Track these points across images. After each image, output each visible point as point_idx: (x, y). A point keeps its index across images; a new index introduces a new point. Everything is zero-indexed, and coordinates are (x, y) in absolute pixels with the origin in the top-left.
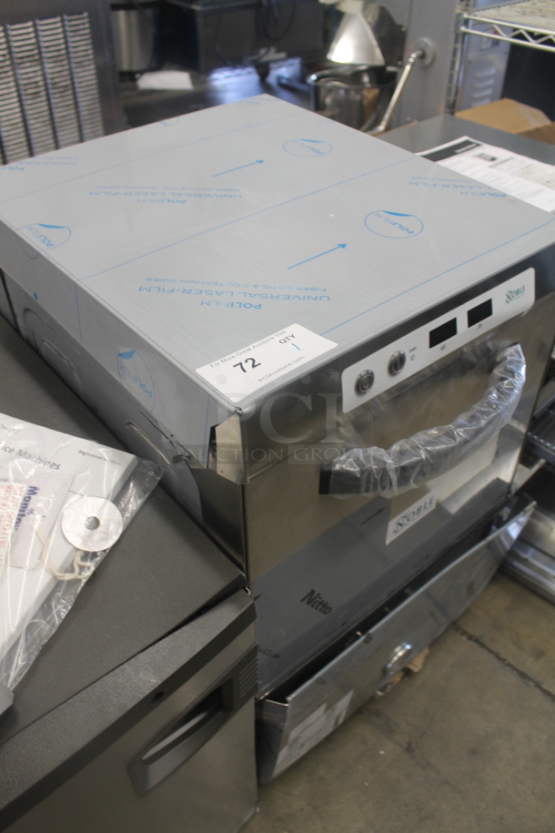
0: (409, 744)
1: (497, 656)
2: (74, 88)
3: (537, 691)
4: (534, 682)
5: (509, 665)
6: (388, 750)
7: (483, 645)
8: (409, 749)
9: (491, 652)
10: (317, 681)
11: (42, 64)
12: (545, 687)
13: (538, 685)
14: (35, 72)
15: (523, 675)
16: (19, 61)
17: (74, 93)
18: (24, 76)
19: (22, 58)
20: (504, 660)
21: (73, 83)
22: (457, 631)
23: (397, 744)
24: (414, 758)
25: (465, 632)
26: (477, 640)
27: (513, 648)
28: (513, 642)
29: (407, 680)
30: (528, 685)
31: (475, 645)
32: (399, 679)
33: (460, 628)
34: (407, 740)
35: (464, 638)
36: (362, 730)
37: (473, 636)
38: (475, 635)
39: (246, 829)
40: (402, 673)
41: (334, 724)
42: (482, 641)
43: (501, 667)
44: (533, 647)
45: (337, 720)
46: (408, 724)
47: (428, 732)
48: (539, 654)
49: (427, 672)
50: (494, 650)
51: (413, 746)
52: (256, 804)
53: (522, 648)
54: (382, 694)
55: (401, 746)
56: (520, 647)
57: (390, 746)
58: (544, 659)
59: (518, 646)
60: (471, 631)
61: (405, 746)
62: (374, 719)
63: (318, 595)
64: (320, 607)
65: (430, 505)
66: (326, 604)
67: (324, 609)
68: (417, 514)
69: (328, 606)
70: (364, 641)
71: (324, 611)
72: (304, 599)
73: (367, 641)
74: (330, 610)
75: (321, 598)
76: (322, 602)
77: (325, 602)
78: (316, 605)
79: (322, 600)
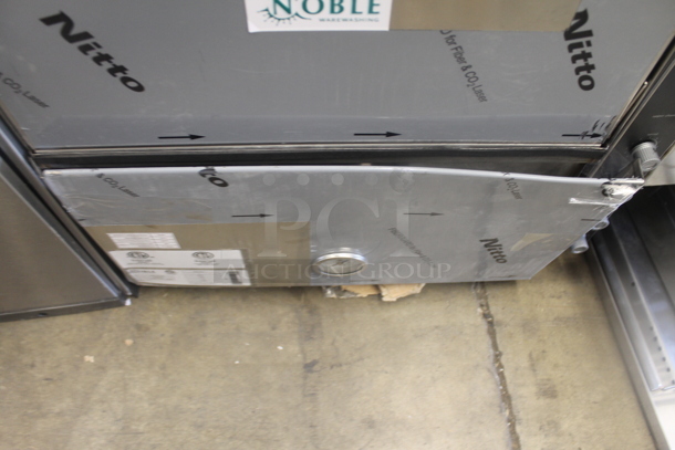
0: (314, 363)
1: (497, 357)
3: (504, 427)
4: (511, 413)
5: (502, 375)
6: (289, 350)
7: (492, 333)
8: (309, 367)
9: (495, 346)
10: (100, 176)
12: (518, 429)
13: (512, 422)
15: (506, 398)
20: (501, 366)
22: (480, 297)
23: (303, 352)
24: (305, 378)
25: (487, 306)
26: (491, 324)
27: (525, 363)
28: (530, 355)
29: (375, 303)
30: (501, 412)
31: (484, 326)
32: (365, 295)
33: (486, 298)
34: (316, 357)
35: (480, 310)
36: (283, 313)
37: (491, 317)
38: (495, 319)
39: (107, 311)
40: (373, 292)
41: (228, 277)
42: (497, 329)
43: (489, 371)
44: (549, 380)
45: (233, 276)
46: (333, 344)
47: (344, 368)
48: (549, 392)
49: (404, 312)
50: (501, 349)
51: (316, 367)
52: (124, 296)
53: (534, 371)
54: (334, 296)
55: (305, 358)
56: (533, 367)
57: (294, 348)
58: (548, 401)
59: (533, 365)
60: (493, 310)
61: (309, 361)
62: (304, 312)
63: (86, 35)
64: (106, 65)
65: (371, 11)
66: (122, 69)
67: (120, 75)
68: (332, 11)
69: (130, 74)
70: (202, 174)
71: (125, 80)
72: (49, 21)
73: (212, 180)
74: (140, 88)
75: (99, 46)
76: (107, 58)
77: (118, 62)
78: (93, 54)
79: (103, 51)
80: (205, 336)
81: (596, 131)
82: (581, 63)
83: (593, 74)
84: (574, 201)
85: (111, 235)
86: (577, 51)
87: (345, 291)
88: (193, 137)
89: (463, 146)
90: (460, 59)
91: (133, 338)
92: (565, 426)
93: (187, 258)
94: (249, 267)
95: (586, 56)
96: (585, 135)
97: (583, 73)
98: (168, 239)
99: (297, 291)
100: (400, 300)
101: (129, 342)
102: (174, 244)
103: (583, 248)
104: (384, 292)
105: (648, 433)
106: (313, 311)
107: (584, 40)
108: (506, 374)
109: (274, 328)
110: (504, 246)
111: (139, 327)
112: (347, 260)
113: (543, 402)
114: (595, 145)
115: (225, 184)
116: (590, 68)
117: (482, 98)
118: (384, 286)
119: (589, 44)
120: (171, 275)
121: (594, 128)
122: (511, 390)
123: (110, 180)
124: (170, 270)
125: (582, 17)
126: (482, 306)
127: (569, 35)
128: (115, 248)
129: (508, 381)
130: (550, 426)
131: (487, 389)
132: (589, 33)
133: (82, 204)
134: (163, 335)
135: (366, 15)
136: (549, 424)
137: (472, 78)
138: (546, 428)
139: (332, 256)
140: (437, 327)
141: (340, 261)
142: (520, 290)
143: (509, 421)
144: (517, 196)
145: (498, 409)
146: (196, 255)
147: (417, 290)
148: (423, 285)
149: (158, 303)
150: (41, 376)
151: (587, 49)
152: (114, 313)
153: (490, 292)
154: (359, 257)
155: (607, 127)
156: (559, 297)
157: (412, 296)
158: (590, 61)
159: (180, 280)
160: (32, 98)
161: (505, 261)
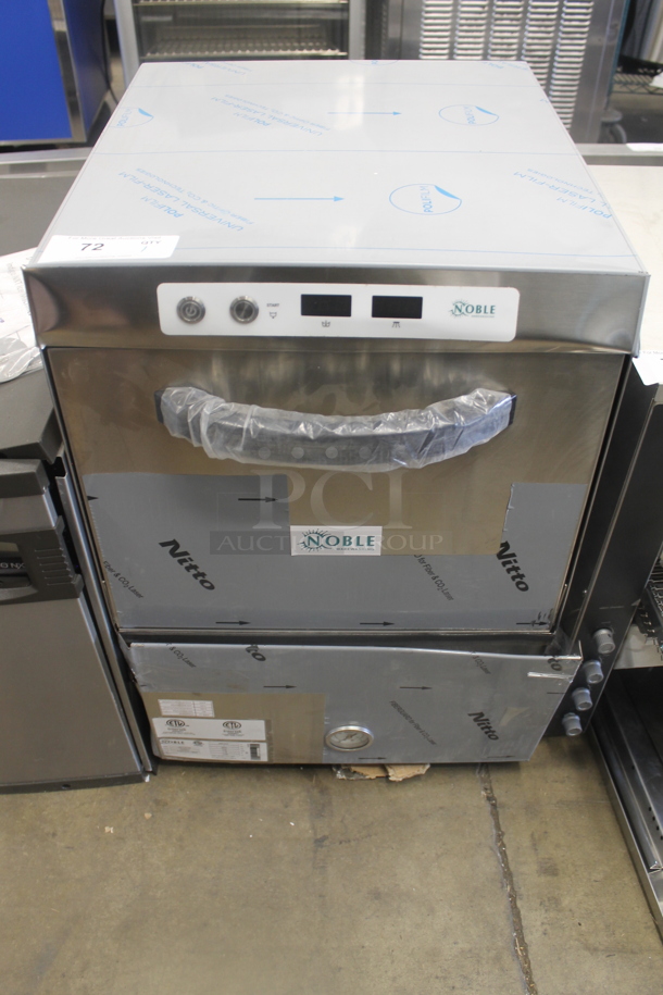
0: (325, 838)
1: (500, 837)
2: (552, 62)
3: (506, 901)
4: (512, 888)
5: (504, 854)
6: (301, 825)
7: (495, 815)
8: (319, 842)
9: (498, 826)
11: (523, 26)
12: (519, 904)
13: (513, 897)
14: (512, 32)
15: (508, 875)
16: (498, 16)
17: (551, 67)
18: (497, 34)
19: (502, 13)
20: (503, 845)
21: (553, 55)
22: (483, 781)
23: (313, 828)
24: (315, 852)
25: (491, 790)
26: (494, 806)
27: (526, 842)
28: (532, 835)
29: (383, 784)
30: (503, 887)
31: (488, 808)
32: (373, 777)
33: (490, 782)
34: (326, 833)
35: (483, 793)
36: (295, 792)
37: (495, 799)
38: (498, 800)
39: (126, 786)
40: (381, 774)
41: (248, 750)
42: (500, 810)
43: (491, 849)
44: (549, 859)
45: (254, 749)
46: (342, 821)
47: (353, 843)
48: (550, 870)
49: (410, 793)
50: (503, 829)
51: (326, 842)
52: (146, 772)
53: (536, 850)
54: (344, 777)
55: (315, 833)
56: (534, 846)
57: (305, 825)
58: (549, 878)
59: (534, 845)
60: (497, 793)
61: (319, 837)
62: (315, 792)
63: (186, 553)
64: (193, 572)
65: (369, 544)
66: (203, 575)
67: (200, 578)
68: (345, 544)
69: (207, 578)
70: (248, 650)
71: (202, 582)
72: (164, 545)
73: (254, 655)
74: (212, 587)
75: (191, 560)
76: (195, 567)
77: (200, 570)
78: (186, 564)
79: (193, 563)
80: (220, 811)
81: (542, 620)
82: (513, 573)
83: (524, 580)
84: (531, 674)
85: (161, 701)
86: (509, 566)
87: (355, 772)
88: (241, 623)
89: (442, 632)
90: (430, 572)
91: (152, 811)
92: (566, 902)
93: (216, 728)
94: (269, 740)
95: (516, 569)
96: (533, 623)
97: (518, 580)
98: (206, 707)
99: (310, 769)
100: (406, 781)
101: (148, 815)
102: (210, 713)
103: (577, 730)
104: (391, 772)
105: (648, 911)
106: (323, 791)
107: (511, 559)
108: (508, 852)
109: (286, 807)
110: (491, 720)
111: (157, 802)
112: (355, 732)
113: (543, 879)
114: (545, 631)
115: (263, 659)
116: (522, 576)
117: (450, 598)
118: (391, 765)
119: (515, 561)
120: (199, 747)
121: (539, 618)
122: (512, 867)
123: (179, 653)
124: (198, 742)
125: (506, 546)
126: (486, 789)
127: (500, 556)
128: (159, 714)
129: (510, 858)
130: (552, 902)
131: (489, 866)
132: (513, 555)
133: (149, 671)
134: (180, 810)
135: (366, 547)
136: (549, 900)
137: (440, 585)
138: (547, 904)
139: (343, 728)
140: (441, 808)
141: (351, 734)
142: (524, 774)
143: (510, 896)
144: (486, 671)
145: (500, 885)
146: (226, 725)
147: (422, 770)
148: (428, 767)
149: (176, 780)
150: (63, 844)
151: (516, 565)
152: (134, 788)
153: (495, 776)
154: (366, 731)
155: (549, 617)
156: (563, 782)
157: (417, 777)
158: (520, 572)
159: (205, 753)
160: (134, 591)
161: (497, 738)
